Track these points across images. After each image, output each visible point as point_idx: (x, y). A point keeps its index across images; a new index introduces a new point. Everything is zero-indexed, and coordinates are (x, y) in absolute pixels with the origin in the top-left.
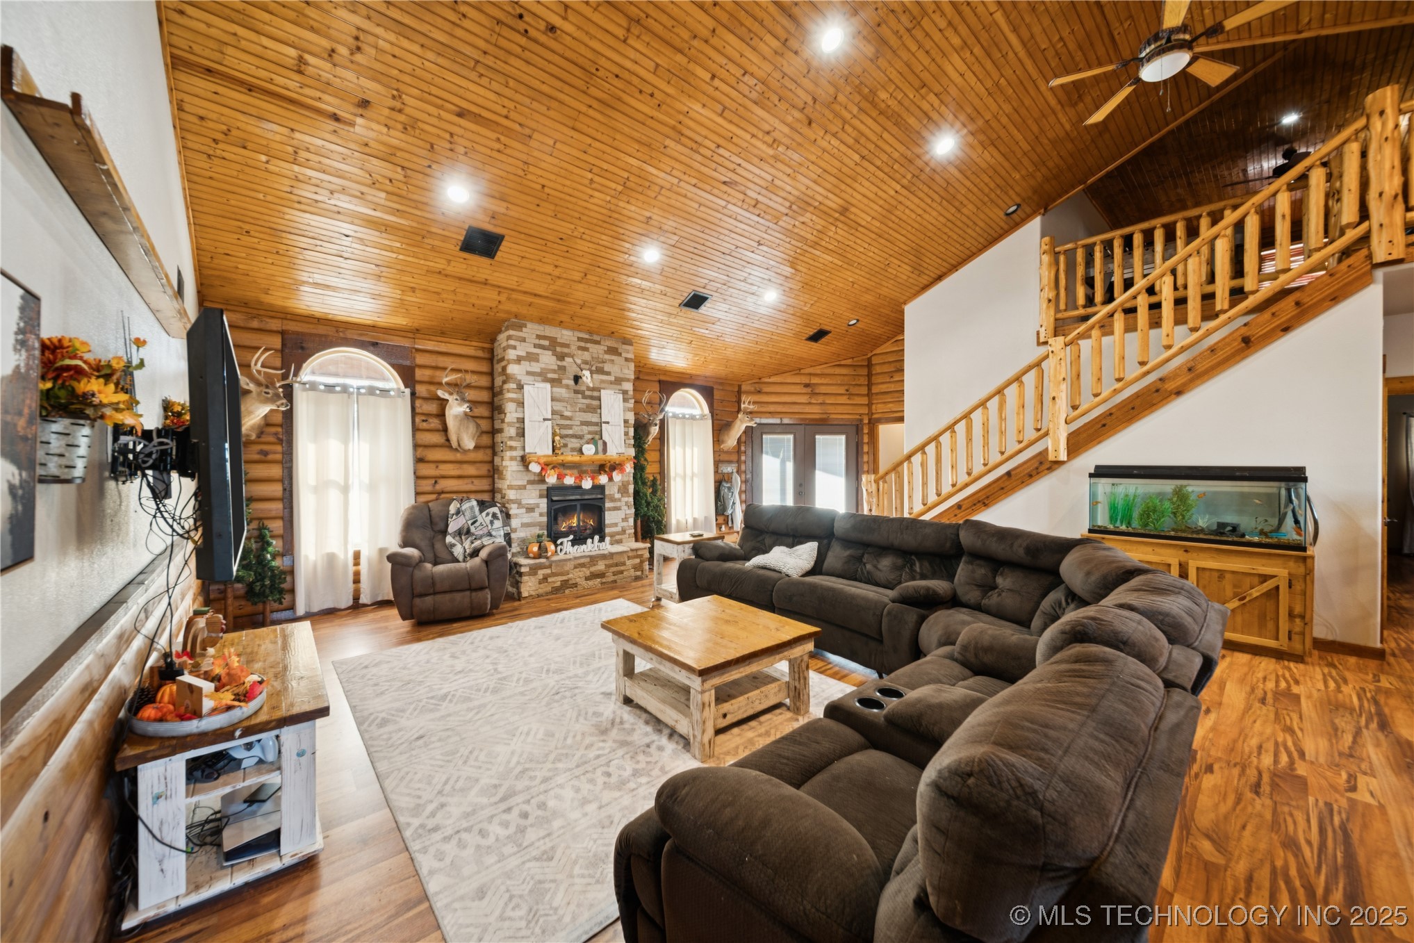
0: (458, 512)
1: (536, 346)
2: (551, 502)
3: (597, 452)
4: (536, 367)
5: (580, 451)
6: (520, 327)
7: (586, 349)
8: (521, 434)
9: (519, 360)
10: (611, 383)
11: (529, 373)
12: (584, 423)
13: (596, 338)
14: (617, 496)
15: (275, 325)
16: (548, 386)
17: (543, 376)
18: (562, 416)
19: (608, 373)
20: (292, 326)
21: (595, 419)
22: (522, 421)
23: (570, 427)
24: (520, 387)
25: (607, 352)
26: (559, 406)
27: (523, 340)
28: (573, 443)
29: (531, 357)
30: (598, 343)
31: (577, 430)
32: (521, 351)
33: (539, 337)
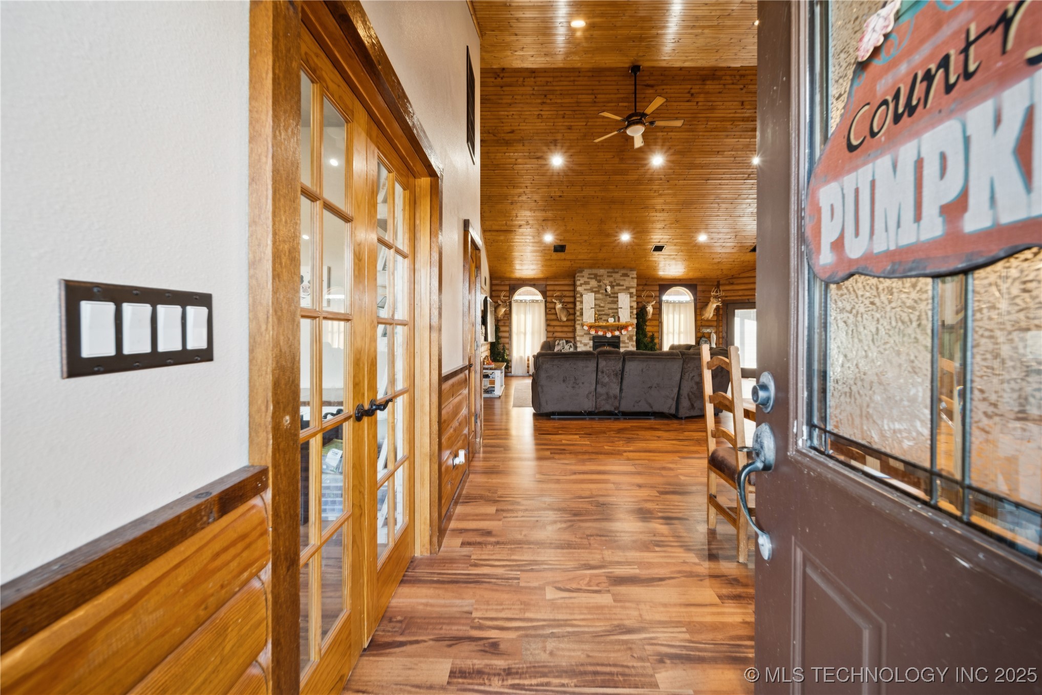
0: (558, 344)
1: (588, 278)
2: (594, 342)
3: (615, 321)
4: (588, 287)
5: (607, 321)
6: (581, 272)
7: (612, 276)
8: (582, 314)
9: (581, 285)
10: (624, 290)
11: (585, 290)
12: (609, 309)
13: (616, 270)
14: (627, 341)
15: (507, 283)
16: (593, 294)
17: (591, 290)
18: (600, 306)
19: (623, 285)
20: (512, 282)
21: (615, 306)
22: (582, 309)
23: (603, 311)
24: (582, 296)
25: (621, 276)
26: (598, 302)
27: (583, 277)
28: (604, 317)
29: (586, 283)
30: (617, 272)
31: (607, 312)
32: (582, 282)
33: (589, 274)
